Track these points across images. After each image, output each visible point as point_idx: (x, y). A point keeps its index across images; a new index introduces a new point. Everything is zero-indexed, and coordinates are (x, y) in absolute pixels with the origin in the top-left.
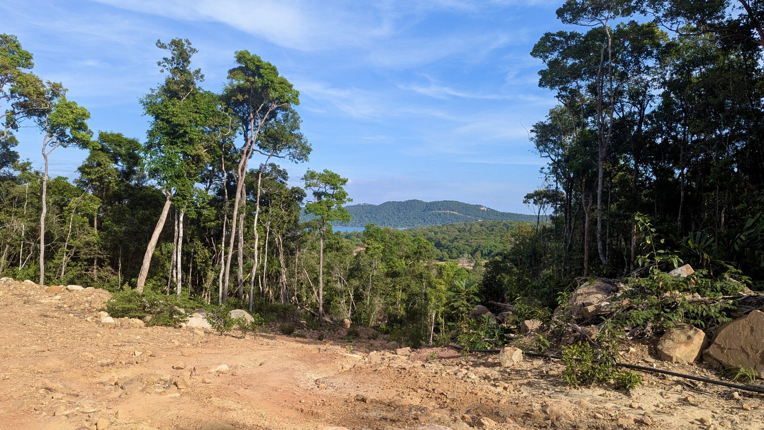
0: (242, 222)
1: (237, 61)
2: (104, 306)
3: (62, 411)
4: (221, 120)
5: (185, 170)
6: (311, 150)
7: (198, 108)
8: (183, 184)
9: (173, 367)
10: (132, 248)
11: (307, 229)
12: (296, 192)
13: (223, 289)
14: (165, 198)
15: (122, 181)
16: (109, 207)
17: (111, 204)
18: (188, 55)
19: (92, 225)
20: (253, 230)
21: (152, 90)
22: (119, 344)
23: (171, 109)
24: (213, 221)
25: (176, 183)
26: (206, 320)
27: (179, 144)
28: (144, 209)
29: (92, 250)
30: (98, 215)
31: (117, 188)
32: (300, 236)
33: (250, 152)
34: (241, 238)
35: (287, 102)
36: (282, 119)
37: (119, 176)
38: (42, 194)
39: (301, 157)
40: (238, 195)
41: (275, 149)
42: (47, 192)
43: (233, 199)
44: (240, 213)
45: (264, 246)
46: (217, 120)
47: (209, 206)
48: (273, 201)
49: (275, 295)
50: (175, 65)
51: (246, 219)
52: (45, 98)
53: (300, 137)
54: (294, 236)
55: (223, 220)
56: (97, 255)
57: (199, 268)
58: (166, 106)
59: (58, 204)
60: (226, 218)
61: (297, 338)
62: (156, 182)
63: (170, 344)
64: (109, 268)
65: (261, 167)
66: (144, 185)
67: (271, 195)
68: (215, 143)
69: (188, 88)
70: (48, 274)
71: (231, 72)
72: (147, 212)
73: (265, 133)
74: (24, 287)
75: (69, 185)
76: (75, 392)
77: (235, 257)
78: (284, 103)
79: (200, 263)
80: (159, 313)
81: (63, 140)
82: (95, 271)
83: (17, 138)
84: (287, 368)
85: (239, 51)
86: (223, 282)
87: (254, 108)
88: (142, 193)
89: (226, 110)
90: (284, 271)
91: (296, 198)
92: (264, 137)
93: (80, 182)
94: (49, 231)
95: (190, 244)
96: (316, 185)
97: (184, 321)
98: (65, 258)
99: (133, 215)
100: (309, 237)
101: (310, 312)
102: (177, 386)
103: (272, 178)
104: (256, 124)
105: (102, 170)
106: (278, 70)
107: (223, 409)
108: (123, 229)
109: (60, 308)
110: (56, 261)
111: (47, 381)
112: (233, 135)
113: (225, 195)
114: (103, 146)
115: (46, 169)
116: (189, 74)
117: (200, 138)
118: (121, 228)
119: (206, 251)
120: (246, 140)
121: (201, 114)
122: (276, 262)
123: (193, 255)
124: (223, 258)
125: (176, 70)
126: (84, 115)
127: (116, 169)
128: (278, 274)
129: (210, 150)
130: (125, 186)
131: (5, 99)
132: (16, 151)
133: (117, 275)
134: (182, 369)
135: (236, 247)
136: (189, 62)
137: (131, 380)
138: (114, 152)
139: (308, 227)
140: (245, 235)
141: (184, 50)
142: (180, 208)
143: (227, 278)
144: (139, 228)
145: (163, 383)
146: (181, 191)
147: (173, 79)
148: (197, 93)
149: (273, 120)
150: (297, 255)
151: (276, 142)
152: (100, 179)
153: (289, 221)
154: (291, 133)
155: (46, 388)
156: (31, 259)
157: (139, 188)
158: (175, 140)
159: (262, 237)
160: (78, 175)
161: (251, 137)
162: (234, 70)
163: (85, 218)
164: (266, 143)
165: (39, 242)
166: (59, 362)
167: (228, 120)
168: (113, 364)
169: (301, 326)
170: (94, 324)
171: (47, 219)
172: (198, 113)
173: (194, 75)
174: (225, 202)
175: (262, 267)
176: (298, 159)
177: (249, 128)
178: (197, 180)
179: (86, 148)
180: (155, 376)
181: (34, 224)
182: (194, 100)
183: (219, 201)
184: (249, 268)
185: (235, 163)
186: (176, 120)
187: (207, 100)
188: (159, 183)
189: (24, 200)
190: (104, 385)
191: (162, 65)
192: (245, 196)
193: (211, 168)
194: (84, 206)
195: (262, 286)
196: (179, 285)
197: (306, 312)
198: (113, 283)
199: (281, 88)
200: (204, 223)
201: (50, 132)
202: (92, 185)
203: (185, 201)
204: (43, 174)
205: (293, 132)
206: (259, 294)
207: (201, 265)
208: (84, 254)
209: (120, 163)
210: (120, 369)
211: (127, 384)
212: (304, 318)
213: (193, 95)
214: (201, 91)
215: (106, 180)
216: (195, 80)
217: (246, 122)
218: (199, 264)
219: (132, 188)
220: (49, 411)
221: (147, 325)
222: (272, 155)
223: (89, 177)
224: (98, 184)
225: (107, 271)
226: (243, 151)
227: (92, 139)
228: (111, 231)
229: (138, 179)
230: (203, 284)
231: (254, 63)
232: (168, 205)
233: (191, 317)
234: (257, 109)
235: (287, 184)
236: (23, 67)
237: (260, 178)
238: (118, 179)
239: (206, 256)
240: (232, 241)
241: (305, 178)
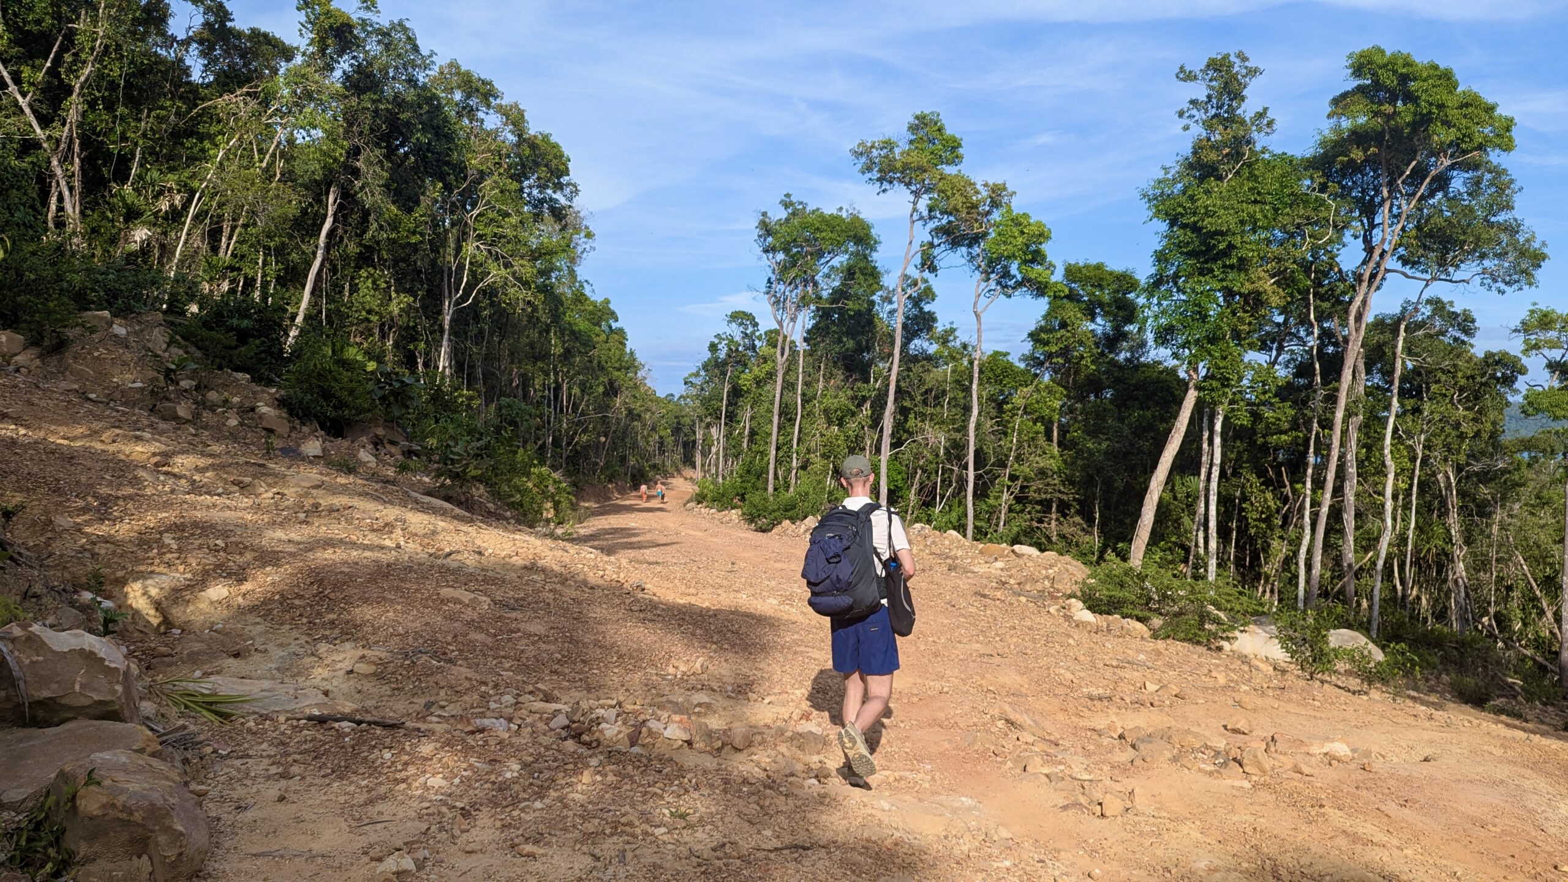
0: (1354, 435)
1: (1353, 73)
2: (1076, 588)
3: (1038, 767)
4: (1310, 212)
5: (1229, 325)
6: (1544, 257)
7: (1259, 193)
8: (1224, 354)
9: (1225, 727)
10: (1119, 484)
11: (1526, 455)
12: (1497, 363)
13: (1308, 582)
14: (1184, 386)
15: (1102, 354)
16: (1078, 405)
17: (1082, 399)
18: (1241, 84)
19: (1049, 438)
20: (1382, 455)
21: (1165, 169)
22: (1114, 663)
23: (1203, 201)
24: (1285, 432)
25: (1210, 355)
26: (1277, 641)
27: (1216, 273)
28: (1142, 409)
29: (1048, 484)
30: (1059, 421)
31: (1094, 367)
32: (1504, 471)
33: (1380, 276)
34: (1352, 470)
35: (1481, 147)
36: (1463, 190)
37: (1097, 345)
38: (971, 383)
39: (1516, 277)
40: (1347, 374)
41: (1442, 263)
42: (980, 379)
43: (1335, 384)
44: (1349, 414)
45: (1408, 493)
46: (1302, 212)
47: (1277, 399)
48: (1434, 387)
49: (1434, 606)
50: (1214, 111)
51: (1365, 427)
52: (979, 214)
53: (1512, 229)
54: (1489, 471)
55: (1310, 431)
56: (1058, 495)
57: (1253, 531)
58: (1192, 198)
59: (995, 401)
60: (1315, 425)
61: (1503, 717)
62: (1169, 352)
63: (1208, 679)
64: (1078, 519)
65: (1404, 309)
66: (1142, 359)
67: (1429, 372)
68: (1294, 262)
69: (1238, 153)
70: (978, 524)
71: (1336, 102)
72: (1148, 414)
73: (1419, 228)
74: (947, 542)
75: (1012, 365)
76: (1052, 738)
77: (1336, 513)
78: (1471, 151)
79: (1255, 520)
80: (1177, 615)
81: (1006, 284)
82: (1053, 523)
83: (935, 289)
84: (1502, 782)
85: (1358, 50)
86: (1309, 567)
87: (1391, 174)
88: (1140, 376)
89: (1323, 188)
90: (1460, 552)
91: (1498, 379)
92: (1416, 238)
93: (1033, 360)
94: (981, 448)
95: (1234, 480)
96: (1553, 345)
97: (1228, 639)
98: (1005, 496)
99: (1121, 419)
100: (1530, 474)
101: (1534, 660)
102: (1241, 765)
103: (1432, 332)
104: (1395, 211)
105: (1069, 334)
106: (1458, 76)
107: (1355, 838)
108: (1104, 445)
109: (1004, 583)
110: (991, 501)
111: (1007, 708)
112: (1339, 240)
113: (1314, 375)
114: (1071, 290)
115: (979, 341)
116: (1243, 122)
117: (1262, 254)
118: (1100, 444)
119: (1269, 496)
120: (1369, 249)
121: (1265, 203)
122: (1439, 530)
123: (1240, 503)
124: (1307, 513)
125: (1215, 121)
126: (1041, 235)
127: (1093, 331)
128: (1444, 560)
129: (1284, 280)
130: (1108, 363)
131: (921, 223)
132: (933, 310)
133: (1091, 534)
134: (1244, 733)
135: (1338, 491)
136: (1243, 99)
137: (1150, 736)
138: (1089, 300)
139: (1527, 448)
140: (1360, 464)
141: (1232, 76)
142: (1215, 404)
143: (1318, 557)
144: (1132, 445)
145: (1213, 754)
146: (1220, 368)
147: (1209, 139)
148: (1257, 160)
149: (1439, 195)
150: (1497, 518)
151: (1445, 248)
152: (1065, 352)
153: (1477, 434)
154: (1488, 221)
155: (1007, 721)
156: (953, 495)
157: (1134, 365)
158: (1209, 265)
159: (1403, 470)
160: (1027, 347)
161: (1383, 240)
162: (1344, 95)
163: (1039, 424)
164: (1421, 251)
165: (966, 467)
166: (1018, 678)
167: (1328, 208)
168: (1110, 699)
169: (1509, 691)
170: (1061, 620)
171: (978, 426)
172: (1259, 202)
173: (1253, 124)
174: (1315, 391)
175: (1402, 540)
176: (1507, 283)
177: (1377, 221)
178: (1251, 346)
179: (1043, 294)
180: (1196, 737)
181: (958, 436)
182: (1253, 177)
183: (1299, 389)
184: (1369, 539)
185: (1339, 302)
186: (1211, 224)
187: (1278, 172)
188: (1175, 356)
189: (944, 393)
190: (1100, 736)
191: (1187, 115)
192: (1363, 375)
193: (1280, 319)
194: (1038, 402)
195: (1403, 582)
196: (1213, 563)
197: (1523, 659)
198: (1085, 548)
199: (1465, 116)
200: (1264, 436)
201: (986, 272)
202: (1051, 363)
203: (1227, 390)
204: (973, 347)
205: (1493, 219)
206: (1393, 601)
207: (1256, 526)
208: (1035, 492)
209: (1099, 320)
210: (1124, 710)
211: (1143, 741)
212: (1516, 672)
213: (1249, 165)
214: (1267, 156)
215: (1075, 353)
216: (1255, 135)
217: (1369, 209)
218: (1253, 523)
219: (1121, 367)
220: (1015, 761)
221: (1155, 636)
222: (1434, 279)
223: (1047, 348)
224: (1061, 361)
225: (1075, 524)
226: (1361, 275)
227: (1053, 279)
228: (1081, 450)
229: (1131, 349)
230: (1260, 566)
231: (1395, 72)
232: (1191, 398)
233: (1242, 631)
234: (1400, 175)
235: (1472, 346)
236: (947, 163)
237: (1402, 333)
238: (1095, 351)
239: (1269, 507)
240: (1331, 476)
241: (1526, 328)
